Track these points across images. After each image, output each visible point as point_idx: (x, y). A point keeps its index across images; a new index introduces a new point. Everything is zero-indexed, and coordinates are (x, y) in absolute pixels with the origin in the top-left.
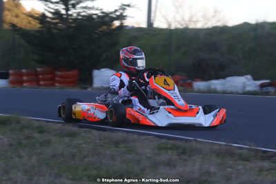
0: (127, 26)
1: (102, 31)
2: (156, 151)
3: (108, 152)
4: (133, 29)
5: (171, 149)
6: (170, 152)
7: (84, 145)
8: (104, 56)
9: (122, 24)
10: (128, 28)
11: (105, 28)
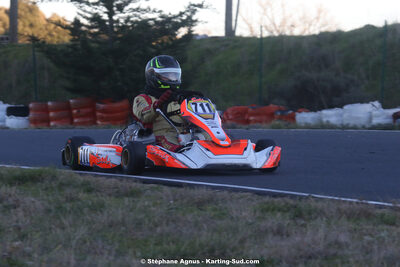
0: (197, 35)
1: (162, 44)
2: (258, 214)
3: (189, 217)
4: (206, 39)
5: (279, 210)
6: (279, 214)
7: (153, 209)
9: (190, 32)
10: (198, 38)
11: (165, 38)
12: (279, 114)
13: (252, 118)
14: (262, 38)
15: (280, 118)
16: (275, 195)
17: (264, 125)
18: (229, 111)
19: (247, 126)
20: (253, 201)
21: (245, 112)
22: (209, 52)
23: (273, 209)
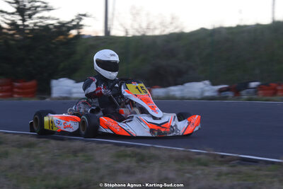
6: (128, 159)
9: (79, 33)
10: (85, 37)
11: (61, 37)
20: (112, 150)
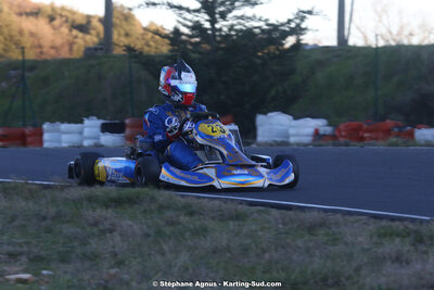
0: (306, 44)
1: (268, 54)
2: (374, 239)
3: (299, 243)
4: (316, 49)
5: (398, 235)
6: (398, 240)
7: (260, 233)
8: (273, 92)
9: (298, 41)
10: (308, 48)
11: (272, 48)
12: (396, 130)
13: (366, 135)
14: (377, 48)
15: (398, 135)
16: (393, 219)
17: (381, 142)
18: (342, 127)
19: (361, 144)
20: (368, 225)
21: (359, 128)
22: (320, 64)
23: (391, 234)
